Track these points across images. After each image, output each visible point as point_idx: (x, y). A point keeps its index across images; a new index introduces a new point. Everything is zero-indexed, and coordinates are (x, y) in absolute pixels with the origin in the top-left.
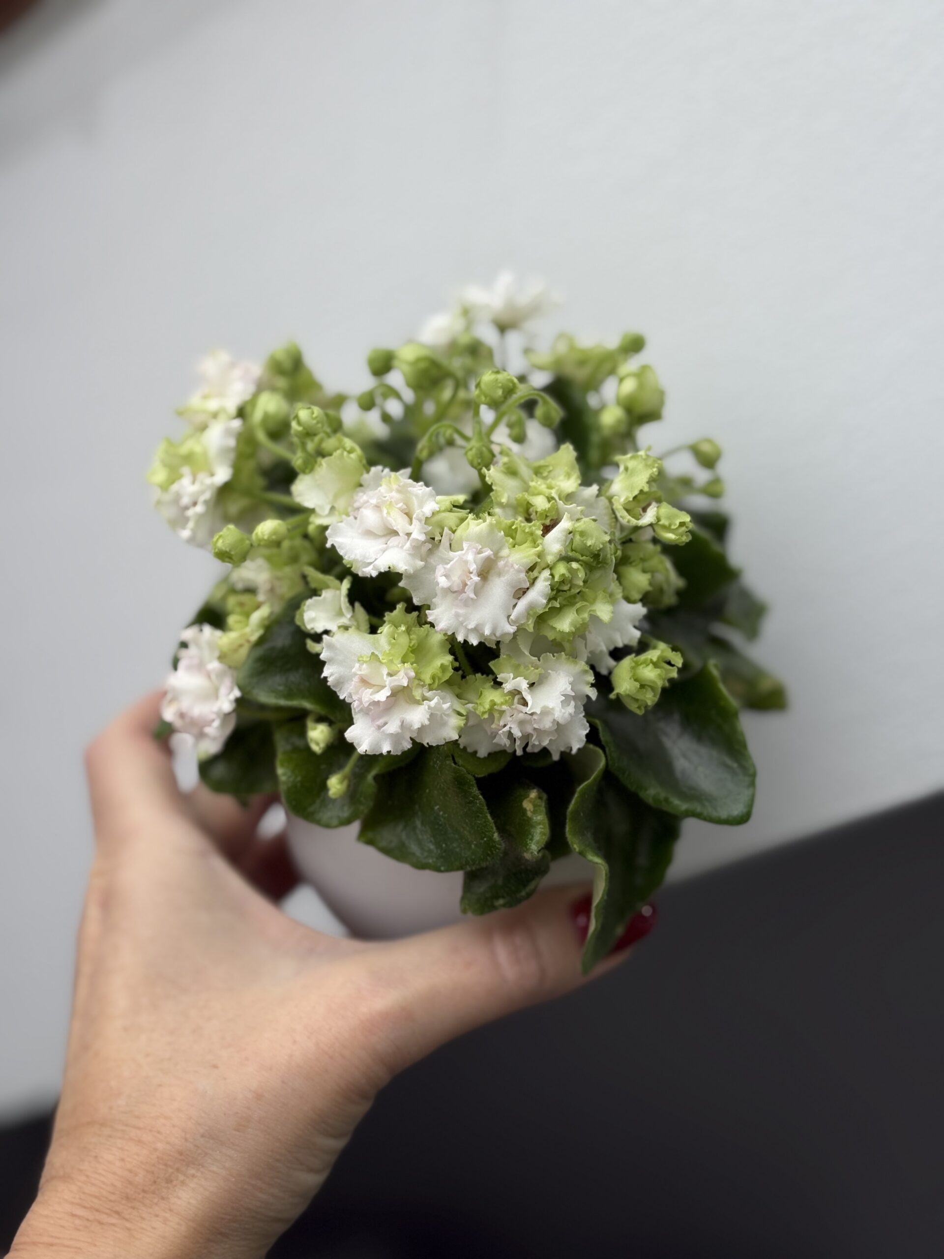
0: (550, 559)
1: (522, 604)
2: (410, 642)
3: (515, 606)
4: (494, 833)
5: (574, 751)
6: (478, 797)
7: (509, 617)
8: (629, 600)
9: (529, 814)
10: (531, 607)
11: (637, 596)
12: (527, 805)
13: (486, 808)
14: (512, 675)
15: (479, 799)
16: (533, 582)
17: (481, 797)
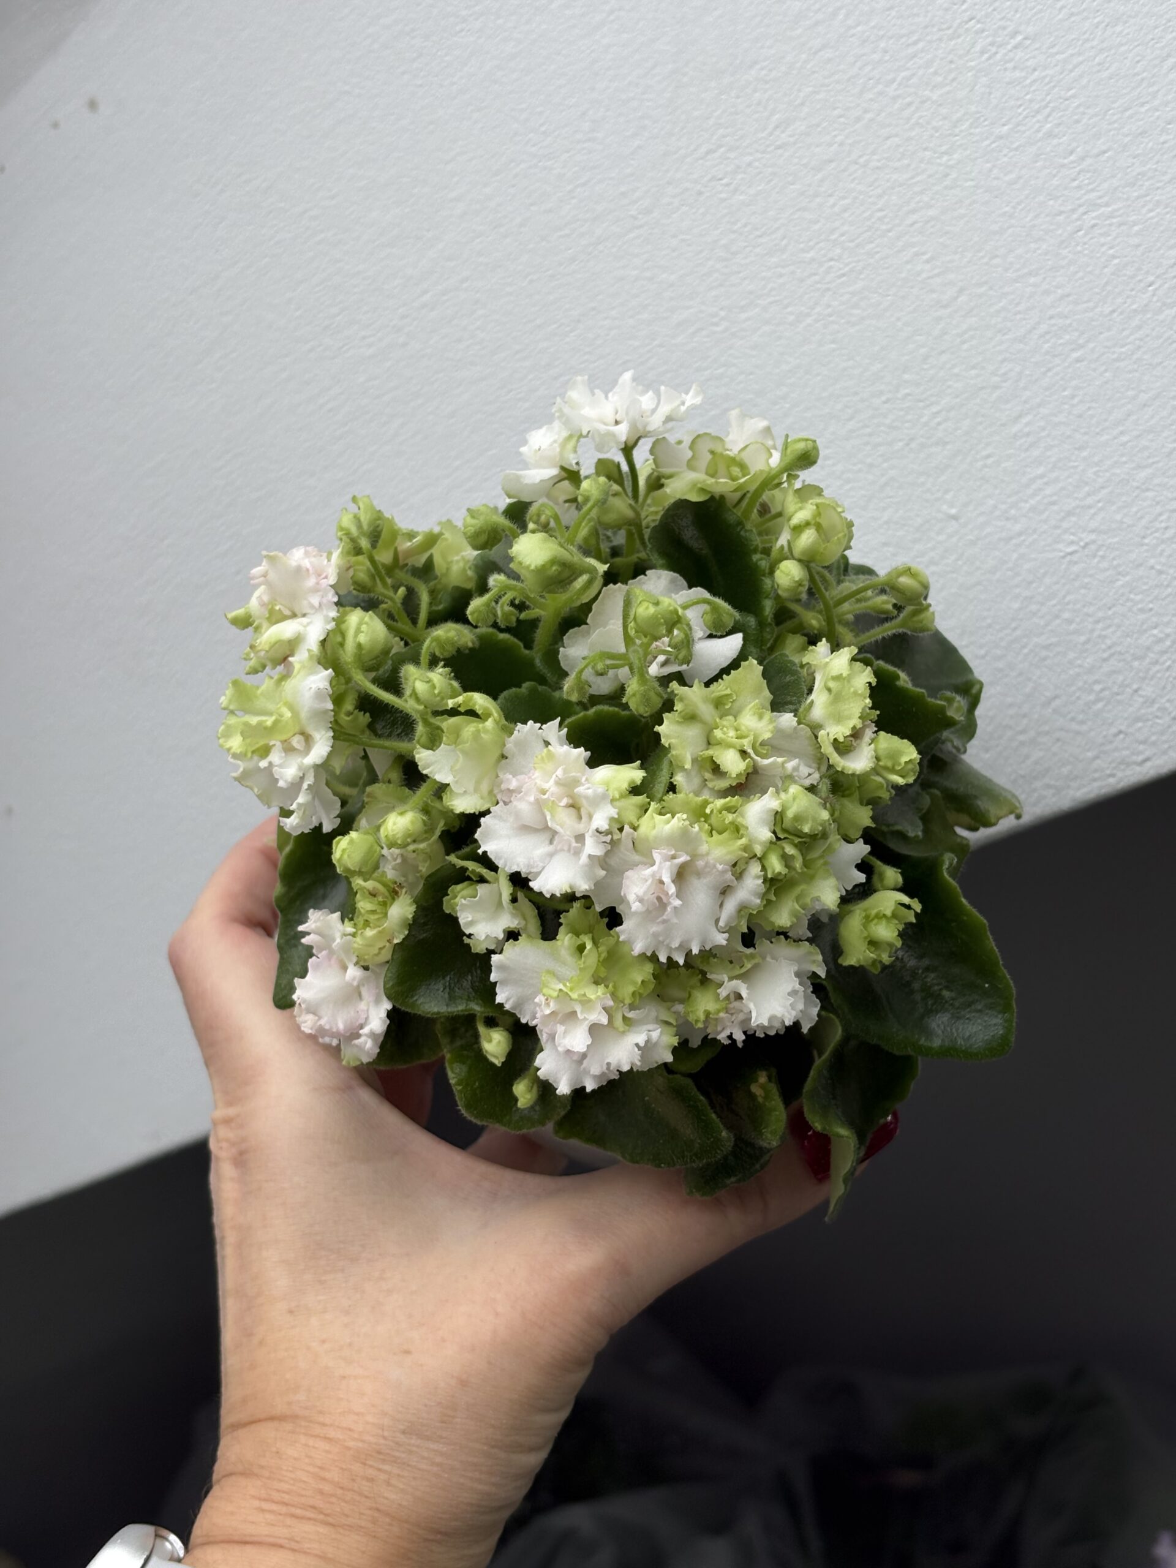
0: (758, 850)
1: (731, 905)
2: (599, 957)
3: (721, 905)
4: (721, 1130)
5: (805, 1030)
7: (717, 921)
9: (760, 1100)
10: (742, 908)
12: (755, 1089)
13: (709, 1108)
14: (726, 979)
15: (701, 1101)
16: (739, 876)
17: (701, 1096)
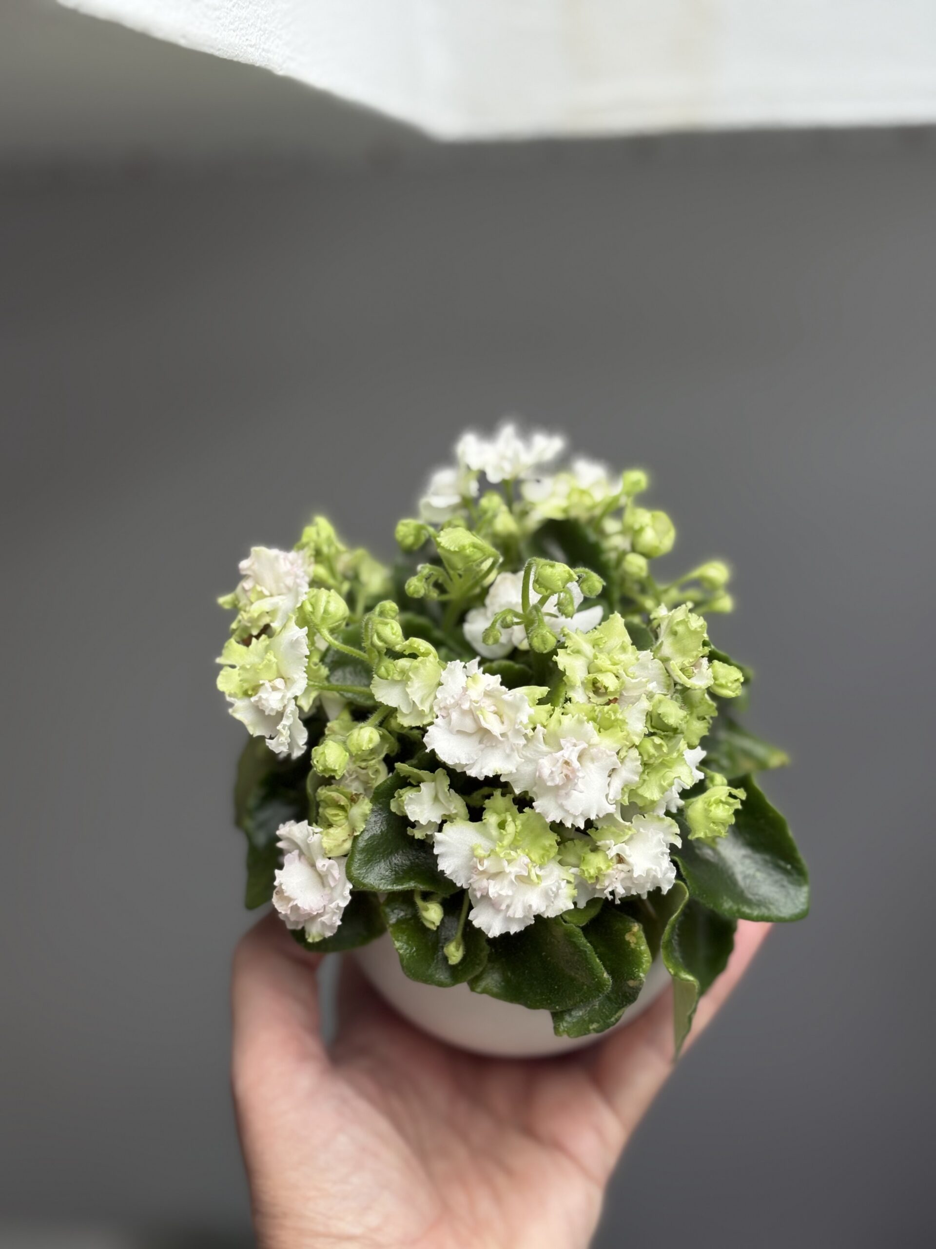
0: (636, 740)
1: (616, 783)
3: (610, 785)
4: (604, 973)
5: (665, 892)
6: (586, 945)
8: (691, 747)
9: (633, 946)
10: (625, 785)
11: (696, 742)
12: (630, 937)
14: (613, 843)
16: (622, 761)
17: (588, 944)
